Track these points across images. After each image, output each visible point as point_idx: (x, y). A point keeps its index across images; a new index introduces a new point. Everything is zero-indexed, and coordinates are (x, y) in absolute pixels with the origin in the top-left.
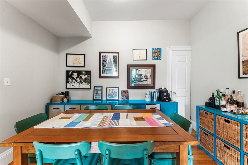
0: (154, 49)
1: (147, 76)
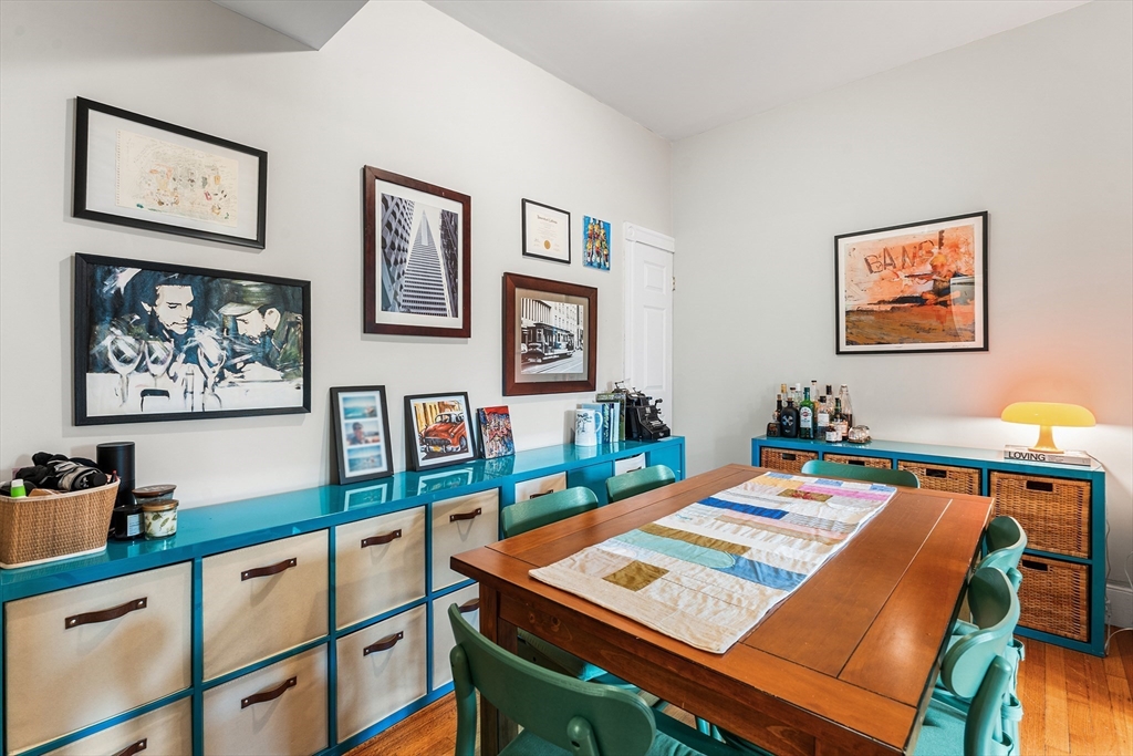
0: (592, 221)
1: (573, 336)
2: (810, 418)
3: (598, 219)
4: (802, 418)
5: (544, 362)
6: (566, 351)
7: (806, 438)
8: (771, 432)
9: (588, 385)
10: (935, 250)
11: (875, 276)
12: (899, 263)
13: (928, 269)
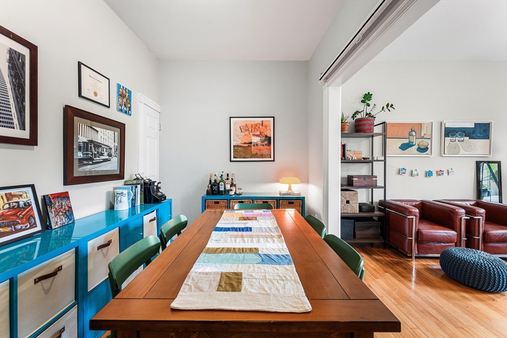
0: (122, 87)
1: (111, 149)
2: (223, 186)
3: (125, 87)
4: (220, 186)
5: (94, 164)
6: (107, 157)
7: (221, 194)
8: (208, 193)
9: (120, 176)
10: (261, 127)
11: (243, 134)
12: (250, 130)
13: (259, 133)
